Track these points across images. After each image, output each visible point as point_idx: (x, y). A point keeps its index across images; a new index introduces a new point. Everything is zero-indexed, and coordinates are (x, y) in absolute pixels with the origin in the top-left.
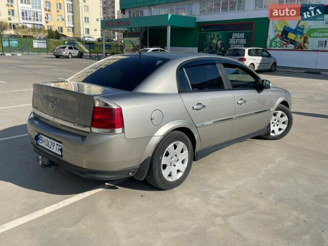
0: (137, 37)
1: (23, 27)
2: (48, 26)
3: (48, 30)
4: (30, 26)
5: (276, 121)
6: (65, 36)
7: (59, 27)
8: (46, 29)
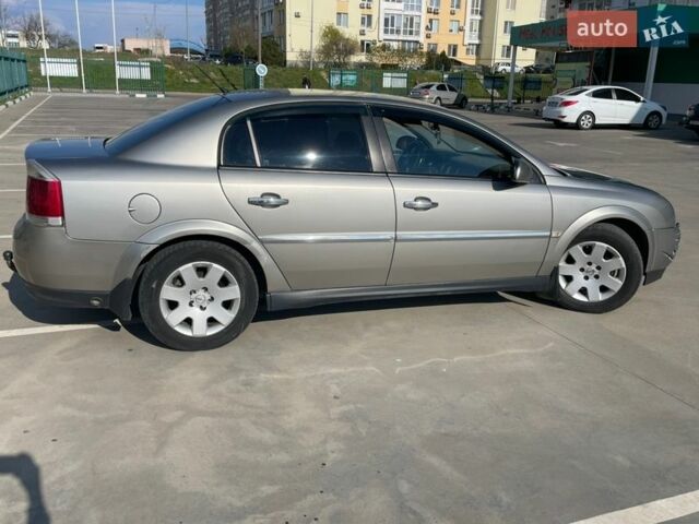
0: (586, 61)
1: (384, 48)
2: (429, 44)
3: (428, 53)
4: (395, 45)
5: (593, 267)
6: (459, 63)
7: (450, 46)
8: (425, 50)
